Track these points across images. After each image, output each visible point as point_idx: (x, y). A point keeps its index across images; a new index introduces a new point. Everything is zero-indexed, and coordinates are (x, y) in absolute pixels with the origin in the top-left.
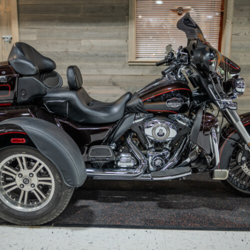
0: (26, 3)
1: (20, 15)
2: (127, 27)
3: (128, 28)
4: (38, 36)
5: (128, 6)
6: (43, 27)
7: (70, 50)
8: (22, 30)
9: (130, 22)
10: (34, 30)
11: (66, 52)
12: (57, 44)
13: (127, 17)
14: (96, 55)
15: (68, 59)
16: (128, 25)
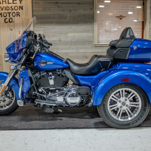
0: (37, 14)
2: (93, 26)
5: (94, 15)
9: (94, 23)
10: (42, 29)
11: (60, 40)
12: (54, 36)
13: (93, 20)
14: (76, 42)
15: (60, 44)
16: (94, 25)
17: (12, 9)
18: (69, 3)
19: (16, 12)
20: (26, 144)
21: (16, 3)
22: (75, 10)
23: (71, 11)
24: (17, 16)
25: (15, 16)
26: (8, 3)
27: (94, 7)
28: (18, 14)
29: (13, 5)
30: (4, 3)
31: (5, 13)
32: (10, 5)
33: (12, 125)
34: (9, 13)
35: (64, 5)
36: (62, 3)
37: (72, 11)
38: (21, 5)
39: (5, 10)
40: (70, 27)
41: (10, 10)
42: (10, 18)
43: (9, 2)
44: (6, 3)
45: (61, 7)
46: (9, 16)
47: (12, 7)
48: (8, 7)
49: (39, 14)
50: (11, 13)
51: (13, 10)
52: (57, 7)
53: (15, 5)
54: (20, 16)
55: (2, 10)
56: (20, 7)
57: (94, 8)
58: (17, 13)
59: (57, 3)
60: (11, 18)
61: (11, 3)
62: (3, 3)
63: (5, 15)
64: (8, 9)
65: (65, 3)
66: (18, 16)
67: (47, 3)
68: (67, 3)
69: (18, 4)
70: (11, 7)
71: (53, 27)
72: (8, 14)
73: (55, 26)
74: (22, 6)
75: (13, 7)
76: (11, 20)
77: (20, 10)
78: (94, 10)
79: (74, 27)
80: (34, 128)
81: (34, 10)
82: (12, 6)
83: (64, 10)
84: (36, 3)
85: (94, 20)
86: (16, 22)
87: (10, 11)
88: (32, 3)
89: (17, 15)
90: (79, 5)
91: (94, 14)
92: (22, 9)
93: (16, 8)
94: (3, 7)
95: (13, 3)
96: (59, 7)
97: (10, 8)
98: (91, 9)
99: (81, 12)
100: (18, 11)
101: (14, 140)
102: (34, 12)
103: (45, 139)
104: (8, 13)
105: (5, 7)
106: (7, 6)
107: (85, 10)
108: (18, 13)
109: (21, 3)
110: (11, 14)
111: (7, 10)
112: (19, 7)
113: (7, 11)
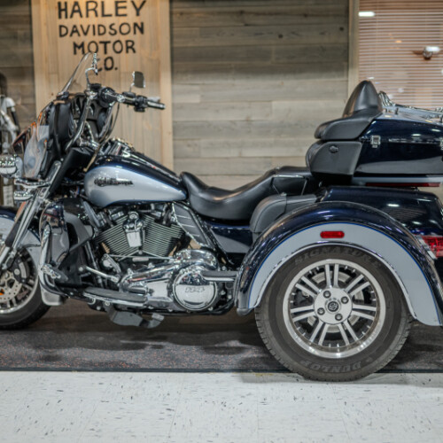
0: (185, 45)
1: (175, 63)
2: (345, 79)
3: (347, 81)
4: (202, 96)
5: (348, 47)
6: (211, 82)
7: (253, 118)
8: (177, 87)
9: (350, 70)
10: (196, 88)
11: (248, 120)
12: (233, 108)
13: (345, 64)
14: (296, 125)
15: (249, 132)
16: (348, 75)
17: (113, 32)
18: (277, 14)
19: (123, 39)
20: (169, 410)
21: (125, 15)
22: (293, 33)
23: (281, 36)
24: (127, 52)
25: (120, 52)
26: (103, 15)
27: (350, 25)
28: (130, 47)
29: (117, 21)
30: (92, 14)
31: (93, 42)
32: (107, 22)
33: (121, 359)
34: (105, 43)
35: (260, 20)
36: (258, 14)
37: (284, 38)
38: (138, 20)
39: (94, 34)
40: (278, 82)
41: (107, 34)
42: (106, 56)
43: (106, 12)
44: (96, 15)
45: (254, 25)
46: (106, 52)
47: (113, 27)
48: (102, 26)
49: (190, 45)
50: (109, 42)
51: (116, 33)
52: (242, 24)
53: (122, 20)
54: (134, 51)
55: (85, 34)
56: (135, 25)
57: (348, 27)
58: (127, 42)
59: (242, 12)
60: (111, 58)
61: (110, 15)
62: (87, 16)
63: (93, 47)
64: (102, 30)
65: (264, 14)
66: (130, 51)
67: (213, 13)
68: (270, 14)
69: (131, 18)
70: (111, 27)
71: (230, 82)
72: (101, 47)
73: (234, 79)
74: (142, 24)
75: (116, 27)
76: (109, 62)
77: (135, 33)
78: (350, 34)
79: (289, 83)
80: (185, 366)
81: (175, 33)
82: (113, 24)
83: (261, 34)
84: (182, 14)
85: (348, 61)
86: (123, 69)
87: (107, 37)
88: (171, 14)
89: (128, 48)
90: (305, 20)
91: (348, 43)
92: (142, 30)
93: (125, 29)
94: (89, 26)
95: (117, 15)
96: (247, 25)
97: (108, 30)
98: (342, 29)
99: (312, 38)
100: (131, 36)
101: (134, 397)
102: (175, 40)
103: (224, 398)
104: (101, 42)
105: (94, 26)
106: (100, 23)
107: (322, 33)
108: (130, 44)
109: (138, 14)
110: (110, 46)
111: (100, 34)
112: (132, 26)
113: (98, 38)
